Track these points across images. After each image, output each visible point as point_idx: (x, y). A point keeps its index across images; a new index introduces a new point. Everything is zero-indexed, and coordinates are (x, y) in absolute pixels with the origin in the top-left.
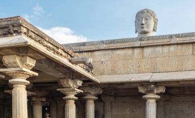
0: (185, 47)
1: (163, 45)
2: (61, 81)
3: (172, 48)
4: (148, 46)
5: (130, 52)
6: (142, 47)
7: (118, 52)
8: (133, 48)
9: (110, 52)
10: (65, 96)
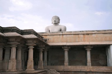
0: (76, 35)
1: (69, 34)
2: (39, 45)
3: (72, 35)
4: (65, 35)
5: (59, 36)
6: (63, 35)
7: (55, 36)
8: (60, 35)
9: (52, 36)
10: (39, 50)
